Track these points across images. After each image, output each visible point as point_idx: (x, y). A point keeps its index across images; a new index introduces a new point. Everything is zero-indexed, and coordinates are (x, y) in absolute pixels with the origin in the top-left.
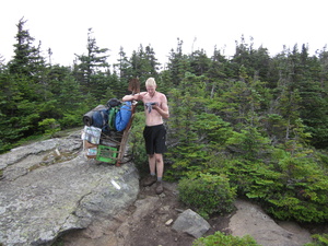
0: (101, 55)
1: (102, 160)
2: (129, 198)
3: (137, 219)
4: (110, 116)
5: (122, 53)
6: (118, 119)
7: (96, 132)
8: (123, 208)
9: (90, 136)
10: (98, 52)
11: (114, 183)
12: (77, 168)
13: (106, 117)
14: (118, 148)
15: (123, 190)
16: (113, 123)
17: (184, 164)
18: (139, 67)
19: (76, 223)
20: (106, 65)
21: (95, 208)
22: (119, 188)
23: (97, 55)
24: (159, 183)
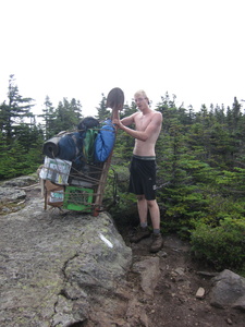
0: (24, 104)
1: (72, 207)
2: (126, 261)
3: (150, 292)
4: (87, 140)
5: (48, 103)
6: (99, 144)
7: (63, 166)
8: (122, 277)
9: (55, 173)
10: (21, 101)
11: (103, 238)
12: (33, 221)
13: (81, 143)
14: (95, 188)
15: (116, 249)
16: (92, 150)
17: (181, 209)
18: (66, 119)
19: (73, 312)
20: (31, 115)
21: (89, 280)
22: (110, 245)
23: (20, 105)
24: (155, 237)
